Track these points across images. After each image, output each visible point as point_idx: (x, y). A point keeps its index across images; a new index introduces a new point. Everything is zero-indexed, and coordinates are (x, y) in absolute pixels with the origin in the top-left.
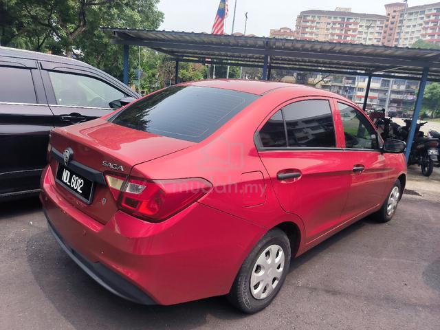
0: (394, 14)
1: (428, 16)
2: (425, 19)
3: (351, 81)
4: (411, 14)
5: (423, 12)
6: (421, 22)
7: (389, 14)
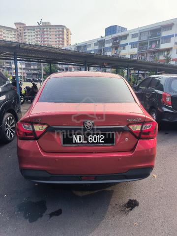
0: (20, 29)
1: (37, 32)
2: (36, 33)
3: (9, 64)
4: (28, 30)
5: (34, 30)
6: (34, 34)
7: (18, 28)
